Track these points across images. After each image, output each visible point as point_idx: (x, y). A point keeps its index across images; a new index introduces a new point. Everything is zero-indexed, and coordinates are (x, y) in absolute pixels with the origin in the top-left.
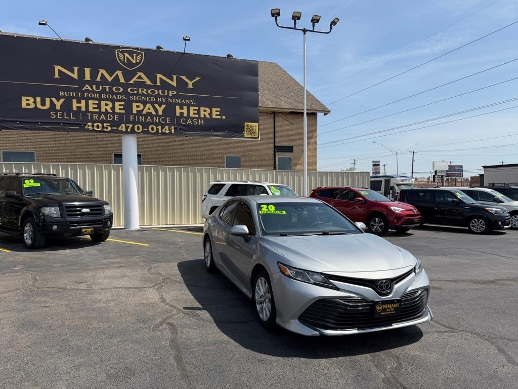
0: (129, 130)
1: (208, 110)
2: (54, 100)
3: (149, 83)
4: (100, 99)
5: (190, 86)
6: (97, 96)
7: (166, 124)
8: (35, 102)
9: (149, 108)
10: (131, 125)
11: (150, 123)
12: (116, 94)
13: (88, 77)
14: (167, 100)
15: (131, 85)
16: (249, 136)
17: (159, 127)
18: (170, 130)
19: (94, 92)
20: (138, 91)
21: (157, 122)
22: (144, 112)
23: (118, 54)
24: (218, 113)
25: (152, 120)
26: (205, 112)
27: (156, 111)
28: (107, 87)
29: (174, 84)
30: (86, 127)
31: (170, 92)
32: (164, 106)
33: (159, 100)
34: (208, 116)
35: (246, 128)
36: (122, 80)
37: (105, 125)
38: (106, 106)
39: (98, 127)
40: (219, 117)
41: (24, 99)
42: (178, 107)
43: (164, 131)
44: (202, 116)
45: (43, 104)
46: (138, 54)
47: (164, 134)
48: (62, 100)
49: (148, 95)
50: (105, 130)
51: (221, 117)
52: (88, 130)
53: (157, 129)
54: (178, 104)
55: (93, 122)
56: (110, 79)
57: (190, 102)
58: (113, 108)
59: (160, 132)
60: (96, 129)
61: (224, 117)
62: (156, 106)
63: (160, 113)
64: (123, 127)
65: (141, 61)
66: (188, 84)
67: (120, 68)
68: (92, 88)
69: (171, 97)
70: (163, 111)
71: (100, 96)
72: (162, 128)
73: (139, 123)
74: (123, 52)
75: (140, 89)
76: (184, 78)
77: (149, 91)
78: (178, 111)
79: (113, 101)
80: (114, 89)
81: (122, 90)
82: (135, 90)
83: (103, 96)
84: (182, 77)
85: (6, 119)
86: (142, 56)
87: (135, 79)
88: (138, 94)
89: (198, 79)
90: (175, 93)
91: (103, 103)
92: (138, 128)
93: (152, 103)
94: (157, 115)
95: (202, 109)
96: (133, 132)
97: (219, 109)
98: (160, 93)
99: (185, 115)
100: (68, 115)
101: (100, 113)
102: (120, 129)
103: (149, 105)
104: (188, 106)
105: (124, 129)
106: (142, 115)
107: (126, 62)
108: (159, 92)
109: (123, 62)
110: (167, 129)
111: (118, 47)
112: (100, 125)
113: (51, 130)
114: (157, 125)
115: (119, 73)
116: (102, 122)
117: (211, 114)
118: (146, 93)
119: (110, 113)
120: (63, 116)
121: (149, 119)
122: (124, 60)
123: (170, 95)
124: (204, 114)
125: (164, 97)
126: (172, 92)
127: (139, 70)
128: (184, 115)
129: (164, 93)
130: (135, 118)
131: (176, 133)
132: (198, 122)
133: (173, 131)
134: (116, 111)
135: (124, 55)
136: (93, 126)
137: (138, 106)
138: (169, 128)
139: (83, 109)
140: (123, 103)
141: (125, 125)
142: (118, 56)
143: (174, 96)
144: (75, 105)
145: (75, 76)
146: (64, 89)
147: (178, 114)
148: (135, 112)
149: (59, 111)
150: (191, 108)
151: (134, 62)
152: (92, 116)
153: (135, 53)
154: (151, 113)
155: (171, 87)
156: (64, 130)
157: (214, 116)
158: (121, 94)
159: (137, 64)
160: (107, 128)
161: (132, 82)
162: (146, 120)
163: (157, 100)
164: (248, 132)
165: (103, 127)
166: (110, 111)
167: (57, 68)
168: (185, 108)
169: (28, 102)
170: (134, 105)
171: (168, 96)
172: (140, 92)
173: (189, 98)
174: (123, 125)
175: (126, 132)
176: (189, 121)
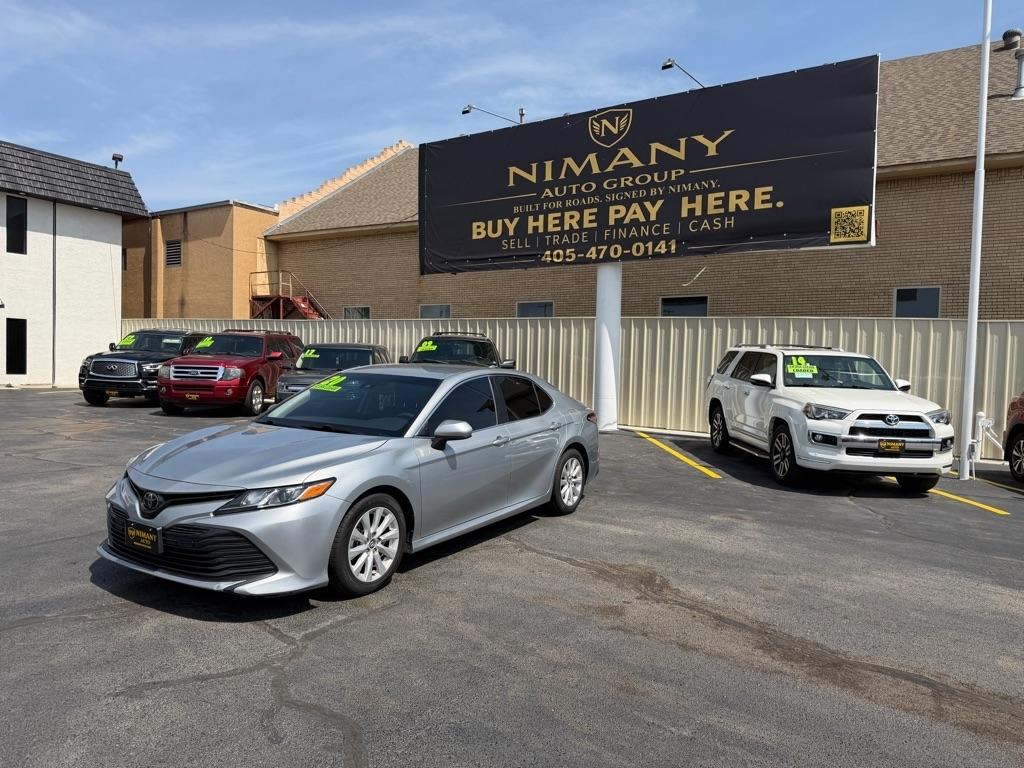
0: (601, 257)
1: (746, 195)
2: (507, 221)
3: (637, 163)
4: (563, 210)
5: (712, 151)
6: (559, 204)
7: (662, 237)
8: (486, 229)
9: (636, 212)
10: (605, 248)
11: (635, 240)
12: (586, 196)
13: (548, 177)
14: (666, 191)
15: (610, 175)
16: (842, 239)
17: (650, 244)
18: (668, 247)
19: (556, 199)
20: (619, 183)
21: (647, 234)
22: (626, 221)
23: (592, 124)
24: (768, 197)
25: (639, 231)
26: (738, 199)
27: (646, 213)
28: (574, 187)
29: (681, 155)
30: (543, 259)
31: (673, 172)
32: (660, 203)
33: (653, 192)
34: (744, 207)
35: (833, 220)
36: (596, 170)
37: (568, 251)
38: (571, 220)
39: (558, 256)
40: (770, 205)
41: (475, 225)
42: (685, 200)
43: (657, 250)
44: (732, 208)
45: (495, 230)
46: (622, 115)
47: (657, 256)
48: (516, 220)
49: (636, 187)
50: (568, 260)
51: (774, 205)
52: (545, 264)
53: (646, 249)
54: (685, 194)
55: (553, 248)
56: (578, 171)
57: (710, 185)
58: (580, 222)
59: (650, 253)
60: (555, 260)
61: (780, 204)
62: (648, 204)
63: (653, 217)
64: (592, 253)
65: (625, 128)
66: (706, 148)
67: (594, 148)
68: (553, 192)
69: (673, 183)
70: (658, 213)
71: (564, 204)
72: (654, 246)
73: (617, 241)
74: (598, 120)
75: (623, 179)
76: (700, 139)
77: (637, 181)
78: (685, 206)
79: (580, 209)
80: (583, 188)
81: (594, 186)
82: (614, 182)
83: (568, 203)
84: (696, 138)
85: (457, 258)
86: (629, 117)
87: (615, 162)
88: (618, 189)
89: (727, 133)
90: (682, 172)
91: (567, 215)
92: (616, 252)
93: (640, 202)
94: (648, 223)
95: (733, 194)
96: (607, 259)
97: (770, 189)
98: (656, 179)
99: (698, 213)
100: (522, 244)
101: (561, 233)
102: (588, 256)
103: (635, 206)
104: (705, 193)
105: (594, 256)
106: (623, 226)
107: (603, 135)
108: (653, 177)
109: (598, 137)
110: (664, 246)
111: (593, 112)
112: (561, 252)
113: (501, 269)
114: (645, 240)
115: (592, 158)
116: (564, 247)
117: (750, 203)
118: (630, 185)
119: (576, 231)
120: (516, 245)
121: (634, 232)
122: (601, 133)
123: (673, 178)
124: (737, 205)
125: (660, 185)
126: (677, 173)
127: (622, 145)
128: (696, 214)
129: (661, 177)
130: (611, 233)
131: (680, 252)
132: (723, 225)
133: (673, 247)
134: (585, 227)
135: (601, 124)
136: (552, 256)
137: (617, 212)
138: (667, 243)
139: (541, 230)
140: (595, 210)
141: (597, 249)
142: (592, 128)
143: (680, 180)
144: (531, 224)
145: (533, 178)
146: (519, 202)
147: (684, 214)
148: (612, 222)
149: (512, 237)
150: (711, 197)
151: (615, 131)
152: (551, 240)
153: (617, 114)
154: (638, 219)
155: (674, 163)
156: (517, 266)
157: (758, 206)
158: (593, 194)
159: (620, 133)
160: (570, 257)
161: (610, 169)
162: (628, 234)
163: (648, 192)
164: (839, 230)
165: (565, 257)
166: (576, 227)
167: (513, 170)
168: (699, 198)
169: (479, 230)
170: (612, 209)
171: (669, 182)
172: (622, 185)
173: (707, 176)
174: (593, 249)
175: (597, 261)
176: (706, 225)
